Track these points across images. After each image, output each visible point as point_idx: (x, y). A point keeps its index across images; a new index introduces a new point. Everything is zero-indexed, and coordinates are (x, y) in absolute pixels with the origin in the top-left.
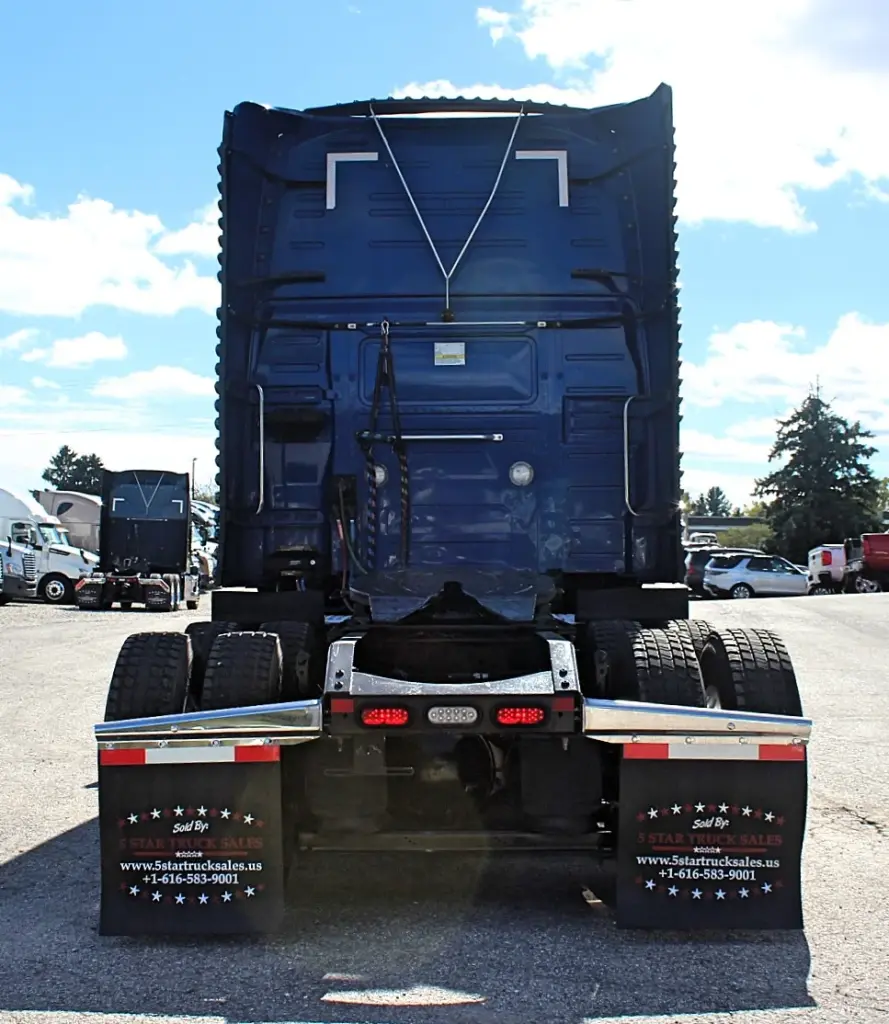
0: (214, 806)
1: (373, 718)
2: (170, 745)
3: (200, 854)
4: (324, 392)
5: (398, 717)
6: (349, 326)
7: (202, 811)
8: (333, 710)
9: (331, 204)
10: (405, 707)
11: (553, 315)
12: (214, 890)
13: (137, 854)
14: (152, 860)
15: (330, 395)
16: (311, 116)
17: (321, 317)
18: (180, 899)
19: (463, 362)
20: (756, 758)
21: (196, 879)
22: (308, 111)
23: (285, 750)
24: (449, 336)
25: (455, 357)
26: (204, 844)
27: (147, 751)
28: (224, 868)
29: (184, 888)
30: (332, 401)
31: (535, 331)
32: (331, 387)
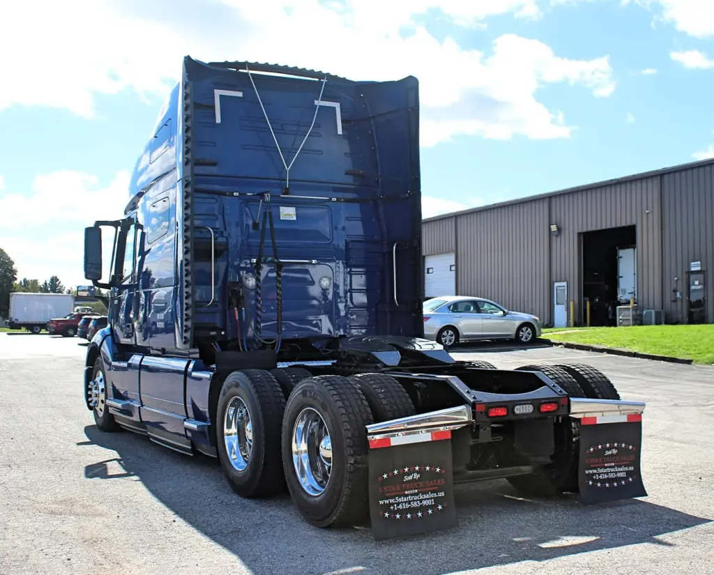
0: (422, 465)
1: (493, 413)
2: (407, 434)
3: (416, 491)
4: (222, 232)
5: (501, 412)
6: (235, 194)
7: (417, 468)
8: (477, 410)
9: (218, 120)
10: (505, 406)
11: (340, 195)
12: (423, 509)
13: (387, 495)
14: (393, 497)
15: (225, 234)
16: (213, 68)
17: (217, 187)
18: (409, 516)
19: (295, 219)
20: (626, 421)
21: (415, 505)
22: (211, 64)
23: (453, 432)
24: (289, 203)
25: (290, 215)
26: (418, 485)
27: (391, 438)
28: (428, 497)
29: (411, 510)
30: (227, 238)
31: (331, 203)
32: (226, 230)
